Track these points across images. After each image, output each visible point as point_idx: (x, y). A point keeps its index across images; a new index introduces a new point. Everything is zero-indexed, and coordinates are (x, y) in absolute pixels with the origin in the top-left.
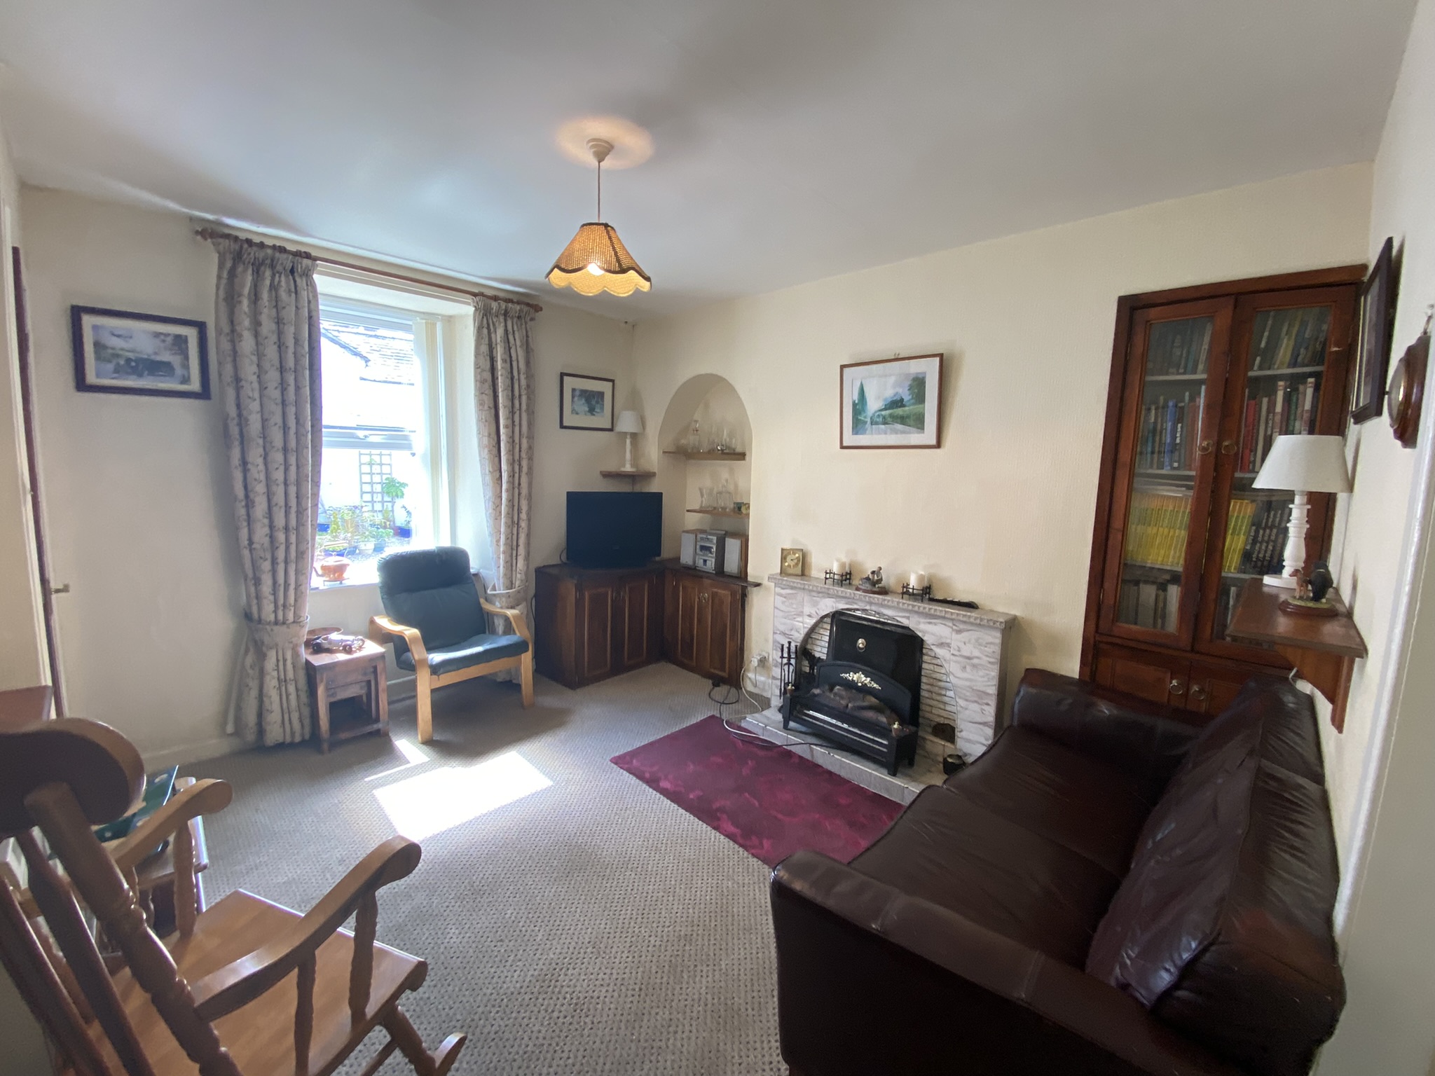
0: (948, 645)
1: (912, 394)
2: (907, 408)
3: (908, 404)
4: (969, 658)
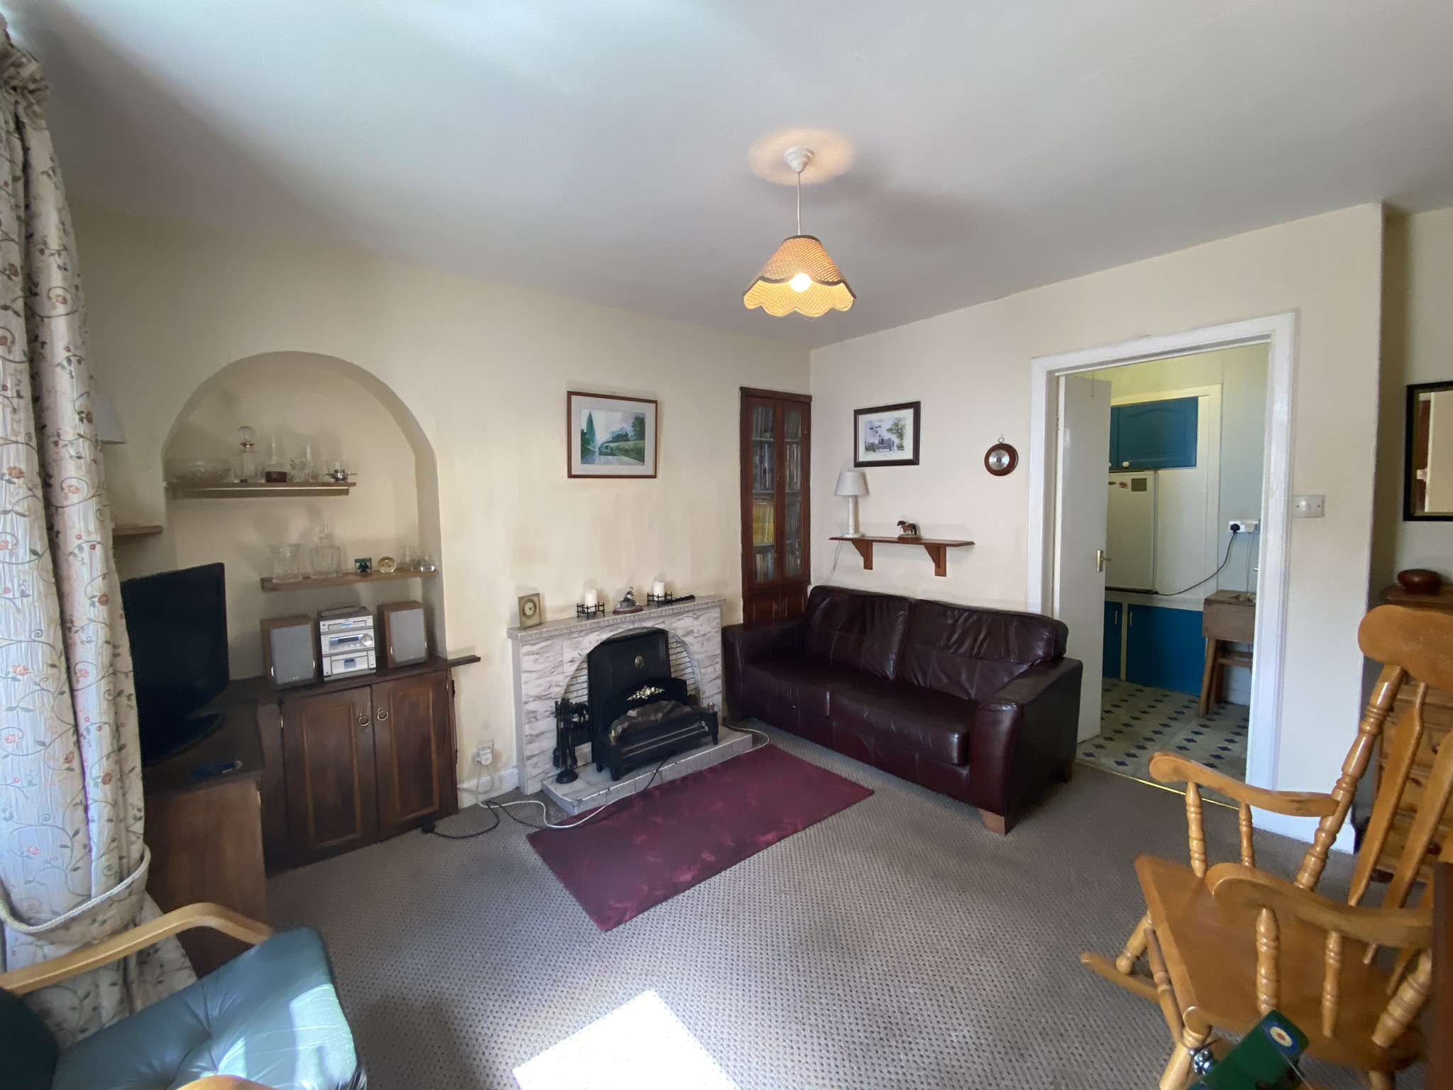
0: (692, 632)
1: (635, 431)
2: (630, 443)
3: (632, 439)
4: (705, 635)
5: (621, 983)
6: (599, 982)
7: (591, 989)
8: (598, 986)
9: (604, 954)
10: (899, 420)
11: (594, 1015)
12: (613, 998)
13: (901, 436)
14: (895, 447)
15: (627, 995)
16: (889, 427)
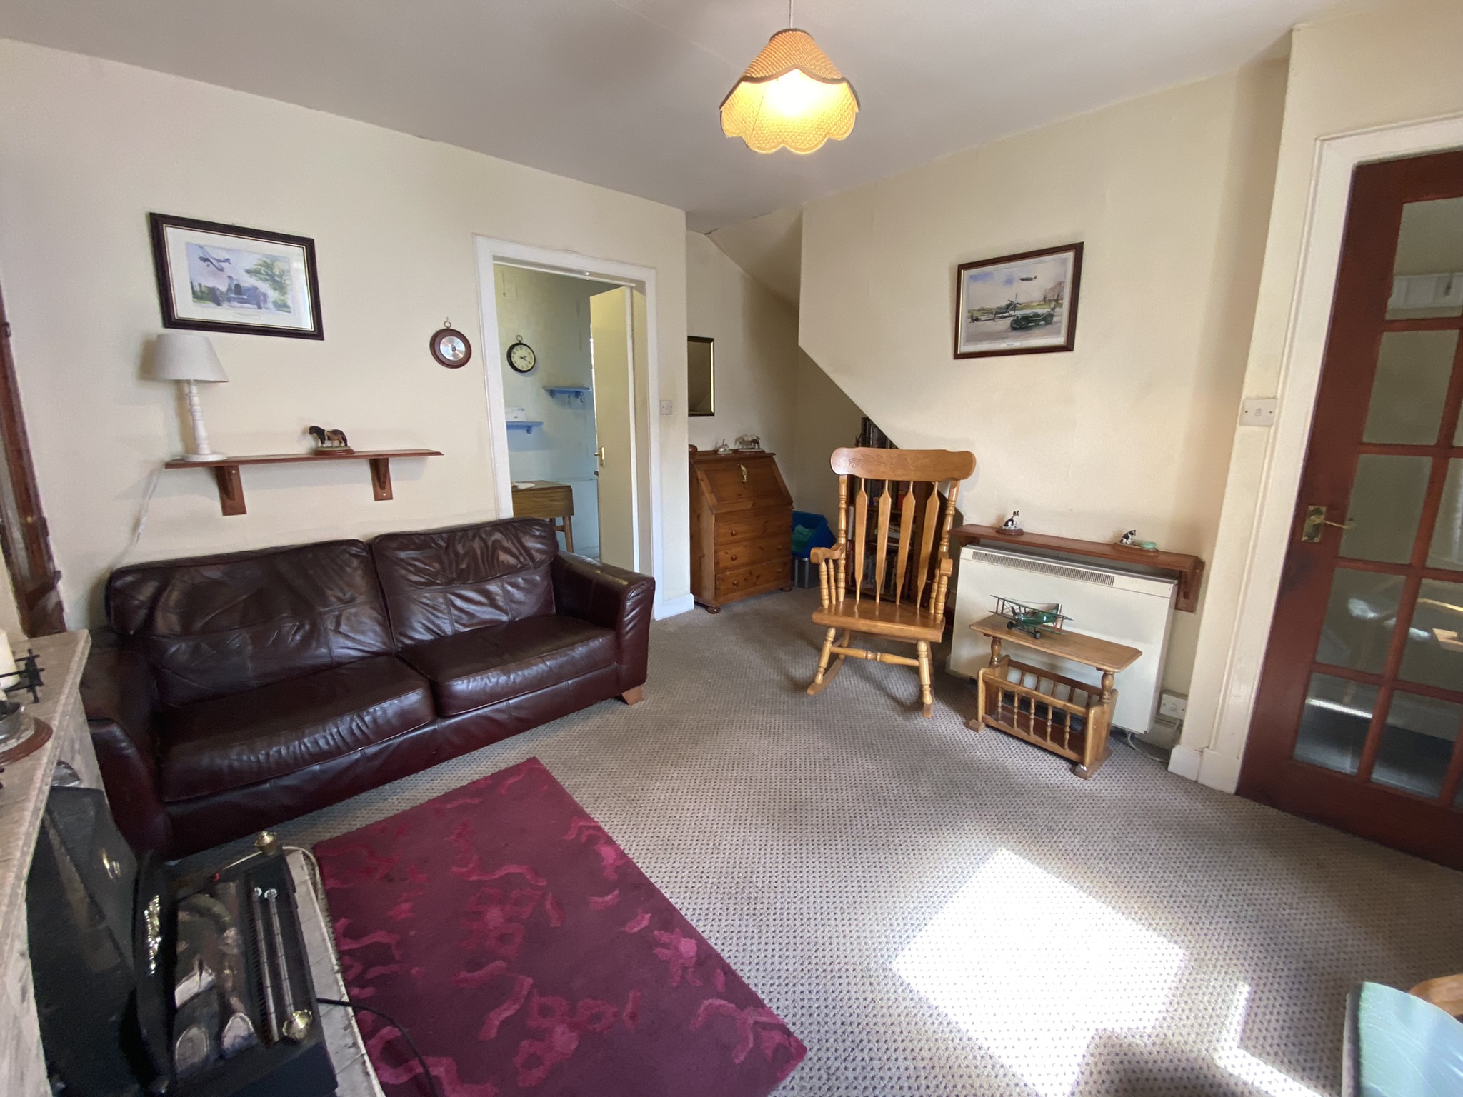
5: (889, 1007)
6: (896, 1037)
7: (910, 1046)
8: (902, 1037)
9: (848, 1043)
10: (275, 259)
11: (947, 1030)
12: (916, 1011)
13: (280, 286)
14: (270, 305)
15: (904, 995)
16: (251, 266)
